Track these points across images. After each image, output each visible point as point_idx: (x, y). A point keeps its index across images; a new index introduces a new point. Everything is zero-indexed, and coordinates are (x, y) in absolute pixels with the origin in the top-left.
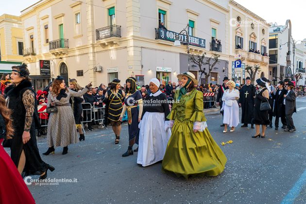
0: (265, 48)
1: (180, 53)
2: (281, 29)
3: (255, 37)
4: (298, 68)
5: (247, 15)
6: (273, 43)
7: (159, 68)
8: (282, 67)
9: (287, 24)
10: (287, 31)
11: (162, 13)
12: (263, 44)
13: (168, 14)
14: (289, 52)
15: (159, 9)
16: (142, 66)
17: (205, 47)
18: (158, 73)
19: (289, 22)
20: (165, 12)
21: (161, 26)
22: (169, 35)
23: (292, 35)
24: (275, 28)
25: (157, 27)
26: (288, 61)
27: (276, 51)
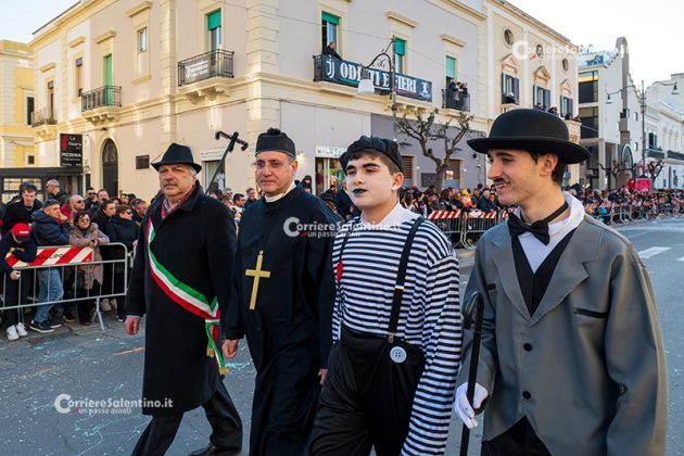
0: (569, 102)
1: (372, 114)
2: (606, 58)
3: (546, 77)
4: (647, 147)
5: (527, 27)
6: (588, 91)
7: (321, 149)
8: (609, 146)
9: (618, 46)
10: (619, 63)
11: (330, 21)
12: (565, 93)
13: (344, 23)
14: (625, 110)
15: (323, 12)
17: (430, 100)
18: (319, 161)
19: (622, 41)
20: (338, 18)
21: (328, 51)
22: (345, 71)
23: (630, 71)
24: (592, 58)
25: (318, 51)
26: (624, 133)
27: (595, 109)
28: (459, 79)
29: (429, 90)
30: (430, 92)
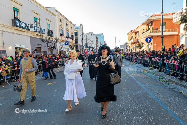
0: (73, 36)
1: (30, 37)
2: (79, 28)
3: (68, 30)
5: (64, 19)
6: (76, 34)
7: (16, 45)
8: (80, 45)
11: (16, 10)
12: (72, 34)
13: (20, 11)
14: (82, 38)
15: (14, 7)
16: (4, 44)
17: (45, 34)
18: (16, 48)
19: (81, 25)
20: (18, 10)
21: (16, 18)
22: (22, 25)
24: (76, 27)
25: (13, 18)
26: (82, 43)
27: (77, 38)
28: (51, 29)
29: (44, 31)
30: (44, 32)
